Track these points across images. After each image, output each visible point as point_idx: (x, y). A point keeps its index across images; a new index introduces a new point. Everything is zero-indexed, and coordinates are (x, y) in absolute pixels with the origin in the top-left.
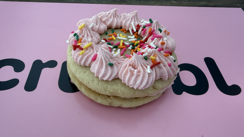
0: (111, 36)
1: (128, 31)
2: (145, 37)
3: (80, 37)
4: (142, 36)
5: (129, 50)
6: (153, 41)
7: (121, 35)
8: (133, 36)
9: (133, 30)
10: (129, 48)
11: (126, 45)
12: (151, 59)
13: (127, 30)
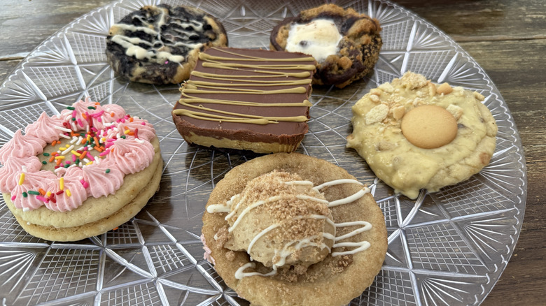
0: (54, 159)
1: (61, 139)
2: (88, 127)
3: (36, 189)
4: (83, 128)
5: (92, 150)
6: (103, 121)
7: (61, 148)
8: (74, 137)
9: (65, 133)
10: (89, 149)
11: (83, 150)
12: (128, 134)
13: (58, 139)
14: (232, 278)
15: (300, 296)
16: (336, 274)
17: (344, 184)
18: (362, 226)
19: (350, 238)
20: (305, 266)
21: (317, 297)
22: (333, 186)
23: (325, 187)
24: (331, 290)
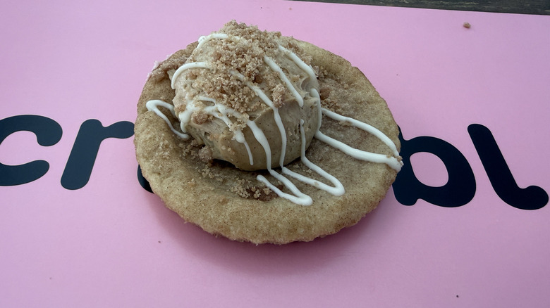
14: (144, 103)
15: (170, 170)
16: (235, 193)
17: (374, 136)
18: (332, 185)
19: (302, 182)
20: (212, 153)
21: (183, 187)
22: (359, 129)
23: (348, 122)
24: (205, 197)
